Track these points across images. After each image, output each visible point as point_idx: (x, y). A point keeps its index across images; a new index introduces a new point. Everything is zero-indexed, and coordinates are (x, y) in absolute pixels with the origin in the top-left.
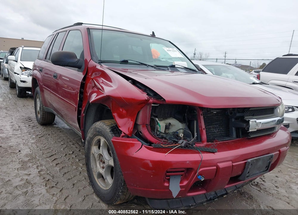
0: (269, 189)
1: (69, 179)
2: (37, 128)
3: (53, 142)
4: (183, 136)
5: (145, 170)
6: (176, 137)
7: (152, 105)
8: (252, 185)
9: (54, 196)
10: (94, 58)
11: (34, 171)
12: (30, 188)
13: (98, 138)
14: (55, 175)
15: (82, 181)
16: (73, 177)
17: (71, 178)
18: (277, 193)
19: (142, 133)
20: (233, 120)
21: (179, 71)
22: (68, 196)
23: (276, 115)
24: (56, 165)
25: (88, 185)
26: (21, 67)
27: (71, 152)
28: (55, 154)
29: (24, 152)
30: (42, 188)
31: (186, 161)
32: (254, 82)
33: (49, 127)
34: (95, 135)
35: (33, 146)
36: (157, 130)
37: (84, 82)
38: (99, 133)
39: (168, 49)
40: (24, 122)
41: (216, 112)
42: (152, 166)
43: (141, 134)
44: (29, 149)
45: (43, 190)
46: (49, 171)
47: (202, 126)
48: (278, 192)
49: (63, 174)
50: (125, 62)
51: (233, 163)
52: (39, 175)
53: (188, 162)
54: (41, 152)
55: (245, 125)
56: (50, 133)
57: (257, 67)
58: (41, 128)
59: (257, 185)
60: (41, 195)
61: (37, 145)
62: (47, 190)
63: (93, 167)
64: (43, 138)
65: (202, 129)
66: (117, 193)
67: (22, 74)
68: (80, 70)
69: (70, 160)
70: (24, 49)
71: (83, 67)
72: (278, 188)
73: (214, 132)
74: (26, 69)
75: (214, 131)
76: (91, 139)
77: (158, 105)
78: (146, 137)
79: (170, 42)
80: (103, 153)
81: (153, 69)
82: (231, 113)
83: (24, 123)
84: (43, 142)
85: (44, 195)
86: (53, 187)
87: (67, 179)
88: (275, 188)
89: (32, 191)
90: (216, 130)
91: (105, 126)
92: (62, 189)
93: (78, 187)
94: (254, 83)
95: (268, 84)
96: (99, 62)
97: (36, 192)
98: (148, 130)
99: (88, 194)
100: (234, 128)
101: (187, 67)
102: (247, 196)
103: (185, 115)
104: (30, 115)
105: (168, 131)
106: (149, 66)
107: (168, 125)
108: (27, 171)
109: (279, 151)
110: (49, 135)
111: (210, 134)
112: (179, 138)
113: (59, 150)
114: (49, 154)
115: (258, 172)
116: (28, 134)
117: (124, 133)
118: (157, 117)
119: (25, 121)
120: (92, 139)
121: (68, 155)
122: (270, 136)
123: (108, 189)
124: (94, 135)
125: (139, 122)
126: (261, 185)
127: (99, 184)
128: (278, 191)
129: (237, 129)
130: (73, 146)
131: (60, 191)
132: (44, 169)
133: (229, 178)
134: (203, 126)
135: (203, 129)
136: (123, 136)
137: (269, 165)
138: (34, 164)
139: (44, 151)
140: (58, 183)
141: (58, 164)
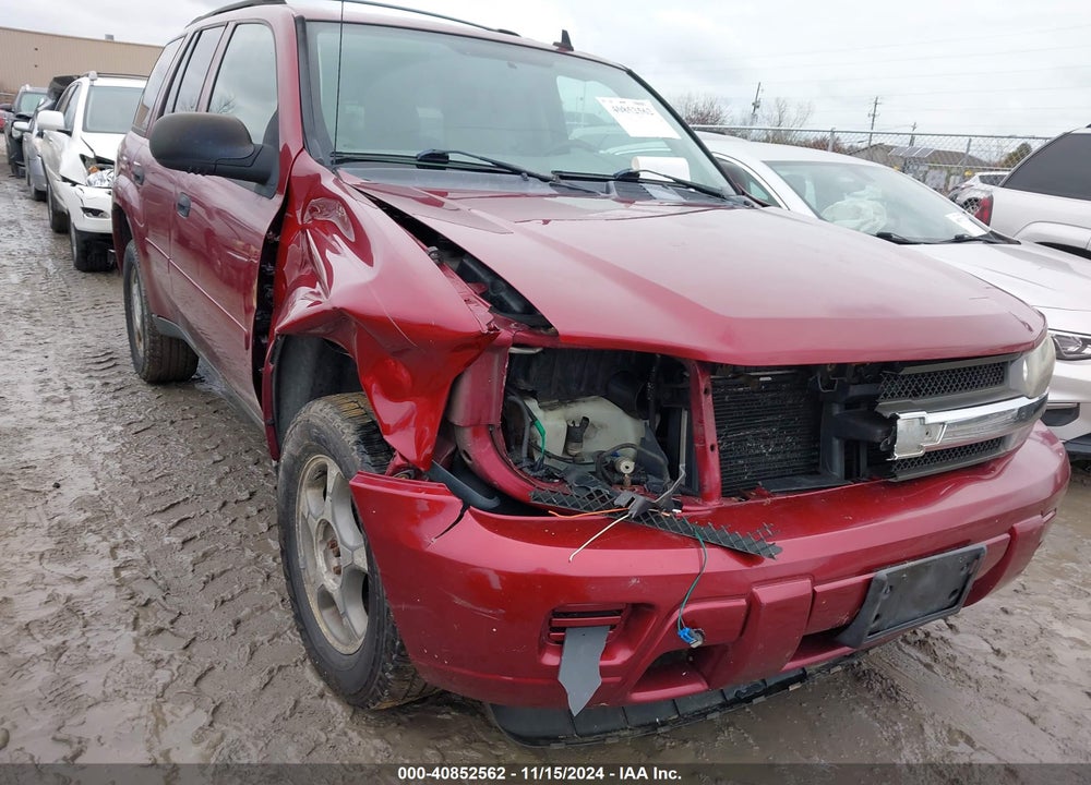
0: (965, 660)
1: (223, 602)
2: (133, 393)
3: (183, 451)
4: (631, 470)
5: (469, 605)
6: (603, 475)
7: (514, 350)
8: (903, 645)
9: (160, 666)
10: (314, 143)
11: (100, 567)
12: (77, 632)
13: (320, 460)
14: (176, 582)
15: (271, 611)
16: (239, 594)
17: (233, 598)
18: (995, 676)
19: (470, 459)
20: (836, 410)
21: (651, 197)
22: (211, 669)
23: (1014, 391)
24: (184, 543)
25: (290, 628)
26: (83, 158)
27: (245, 495)
28: (184, 500)
29: (71, 492)
30: (118, 634)
31: (628, 579)
32: (960, 233)
33: (178, 390)
34: (308, 451)
35: (108, 466)
36: (533, 446)
37: (277, 239)
38: (319, 443)
39: (617, 101)
40: (87, 371)
41: (770, 379)
42: (500, 588)
43: (468, 461)
44: (94, 479)
45: (123, 641)
46: (154, 569)
47: (704, 435)
48: (998, 675)
49: (205, 579)
50: (435, 160)
51: (815, 583)
52: (114, 581)
53: (634, 581)
54: (135, 490)
55: (879, 431)
56: (177, 415)
57: (996, 160)
58: (146, 393)
59: (922, 644)
60: (113, 662)
61: (126, 462)
62: (136, 641)
63: (305, 563)
64: (147, 436)
65: (705, 448)
66: (380, 673)
67: (89, 184)
68: (264, 190)
69: (236, 525)
70: (96, 83)
71: (275, 179)
72: (1004, 656)
73: (757, 455)
74: (102, 163)
75: (758, 452)
76: (295, 463)
77: (538, 350)
78: (488, 472)
79: (630, 73)
80: (334, 520)
81: (546, 189)
82: (830, 385)
83: (86, 375)
84: (148, 452)
85: (123, 661)
86: (160, 630)
87: (216, 601)
88: (993, 660)
89: (83, 644)
90: (767, 446)
91: (338, 419)
92: (194, 639)
93: (254, 634)
94: (960, 239)
95: (1019, 243)
96: (332, 159)
97: (95, 650)
98: (495, 445)
99: (283, 664)
100: (836, 442)
101: (687, 178)
102: (878, 687)
103: (645, 387)
104: (114, 343)
105: (576, 447)
106: (530, 175)
107: (578, 425)
108: (75, 563)
109: (1012, 532)
110: (172, 422)
111: (741, 462)
112: (617, 478)
113: (200, 485)
114: (163, 499)
115: (916, 612)
116: (97, 417)
117: (401, 455)
118: (533, 395)
119: (93, 367)
120: (298, 462)
121: (231, 505)
122: (980, 471)
123: (352, 650)
124: (305, 450)
125: (459, 416)
126: (939, 644)
127: (324, 630)
128: (1000, 670)
129: (851, 448)
130: (255, 468)
131: (186, 647)
132: (136, 561)
133: (798, 639)
134: (711, 437)
135: (709, 447)
136: (398, 469)
137: (964, 587)
138: (105, 539)
139: (147, 487)
140: (180, 614)
141: (191, 539)
